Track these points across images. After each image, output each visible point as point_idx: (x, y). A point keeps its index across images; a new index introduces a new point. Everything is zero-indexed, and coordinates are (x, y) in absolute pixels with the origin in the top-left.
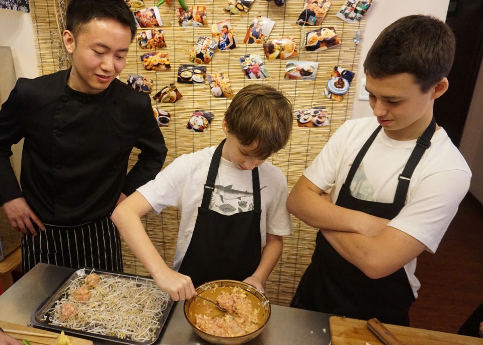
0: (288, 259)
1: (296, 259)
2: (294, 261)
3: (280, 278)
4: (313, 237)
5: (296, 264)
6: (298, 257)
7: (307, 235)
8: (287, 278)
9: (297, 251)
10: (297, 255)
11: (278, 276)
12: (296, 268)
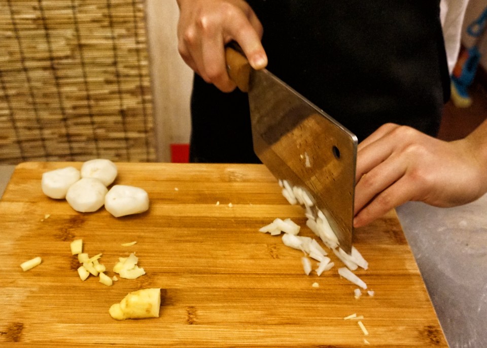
0: (75, 108)
1: (89, 107)
2: (86, 111)
3: (71, 148)
4: (109, 57)
5: (91, 115)
6: (92, 103)
7: (96, 54)
8: (82, 145)
9: (87, 90)
10: (88, 98)
11: (66, 145)
12: (93, 123)
